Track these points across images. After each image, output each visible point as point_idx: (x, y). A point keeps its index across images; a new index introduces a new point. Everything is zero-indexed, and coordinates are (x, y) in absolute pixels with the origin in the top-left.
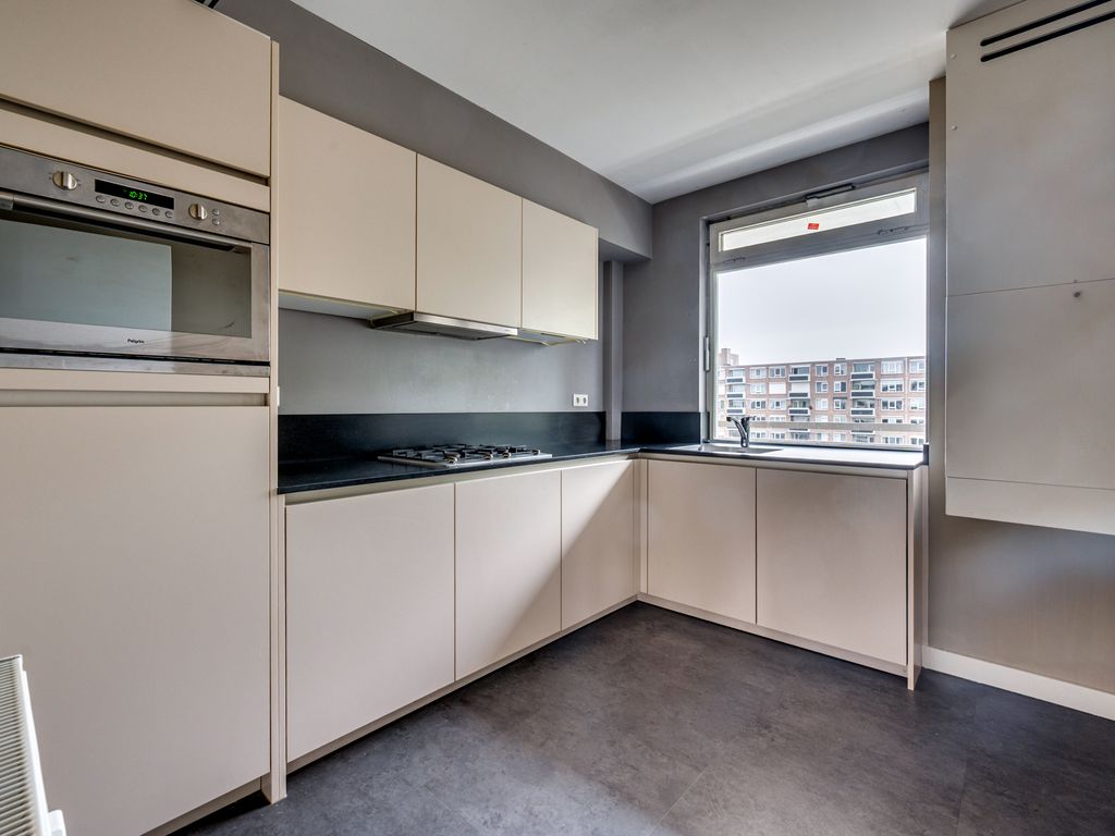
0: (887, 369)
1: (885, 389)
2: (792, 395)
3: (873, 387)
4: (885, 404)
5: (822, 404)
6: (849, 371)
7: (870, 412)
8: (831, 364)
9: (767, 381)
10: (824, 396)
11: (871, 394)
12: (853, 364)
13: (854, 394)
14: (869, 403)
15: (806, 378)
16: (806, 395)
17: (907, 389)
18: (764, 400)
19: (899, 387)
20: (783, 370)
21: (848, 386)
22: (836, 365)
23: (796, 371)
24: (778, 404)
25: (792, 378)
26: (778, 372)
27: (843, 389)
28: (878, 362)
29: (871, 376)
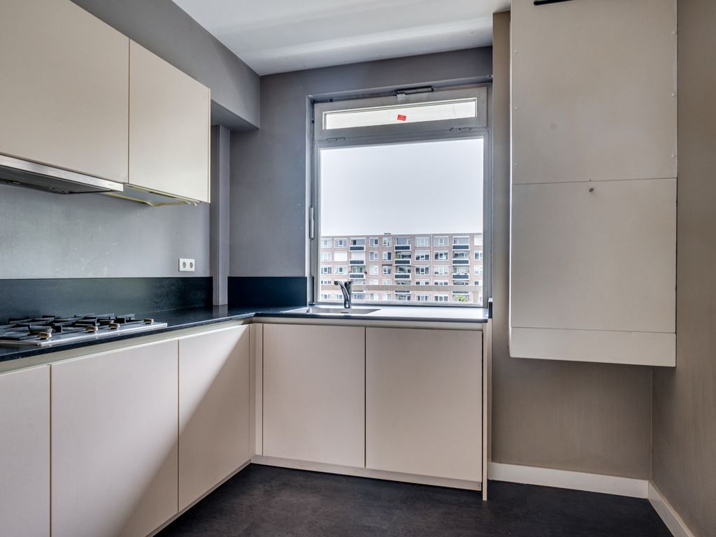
0: (419, 243)
1: (418, 258)
2: (352, 262)
3: (410, 256)
4: (418, 270)
5: (374, 270)
6: (393, 243)
7: (408, 277)
8: (381, 237)
9: (333, 251)
10: (375, 263)
11: (408, 262)
12: (397, 238)
13: (397, 262)
14: (407, 269)
15: (362, 248)
16: (362, 262)
17: (432, 258)
18: (330, 266)
19: (427, 257)
20: (345, 242)
21: (393, 256)
22: (384, 239)
23: (355, 242)
24: (341, 270)
25: (352, 249)
26: (341, 243)
27: (389, 258)
28: (413, 237)
29: (408, 248)
